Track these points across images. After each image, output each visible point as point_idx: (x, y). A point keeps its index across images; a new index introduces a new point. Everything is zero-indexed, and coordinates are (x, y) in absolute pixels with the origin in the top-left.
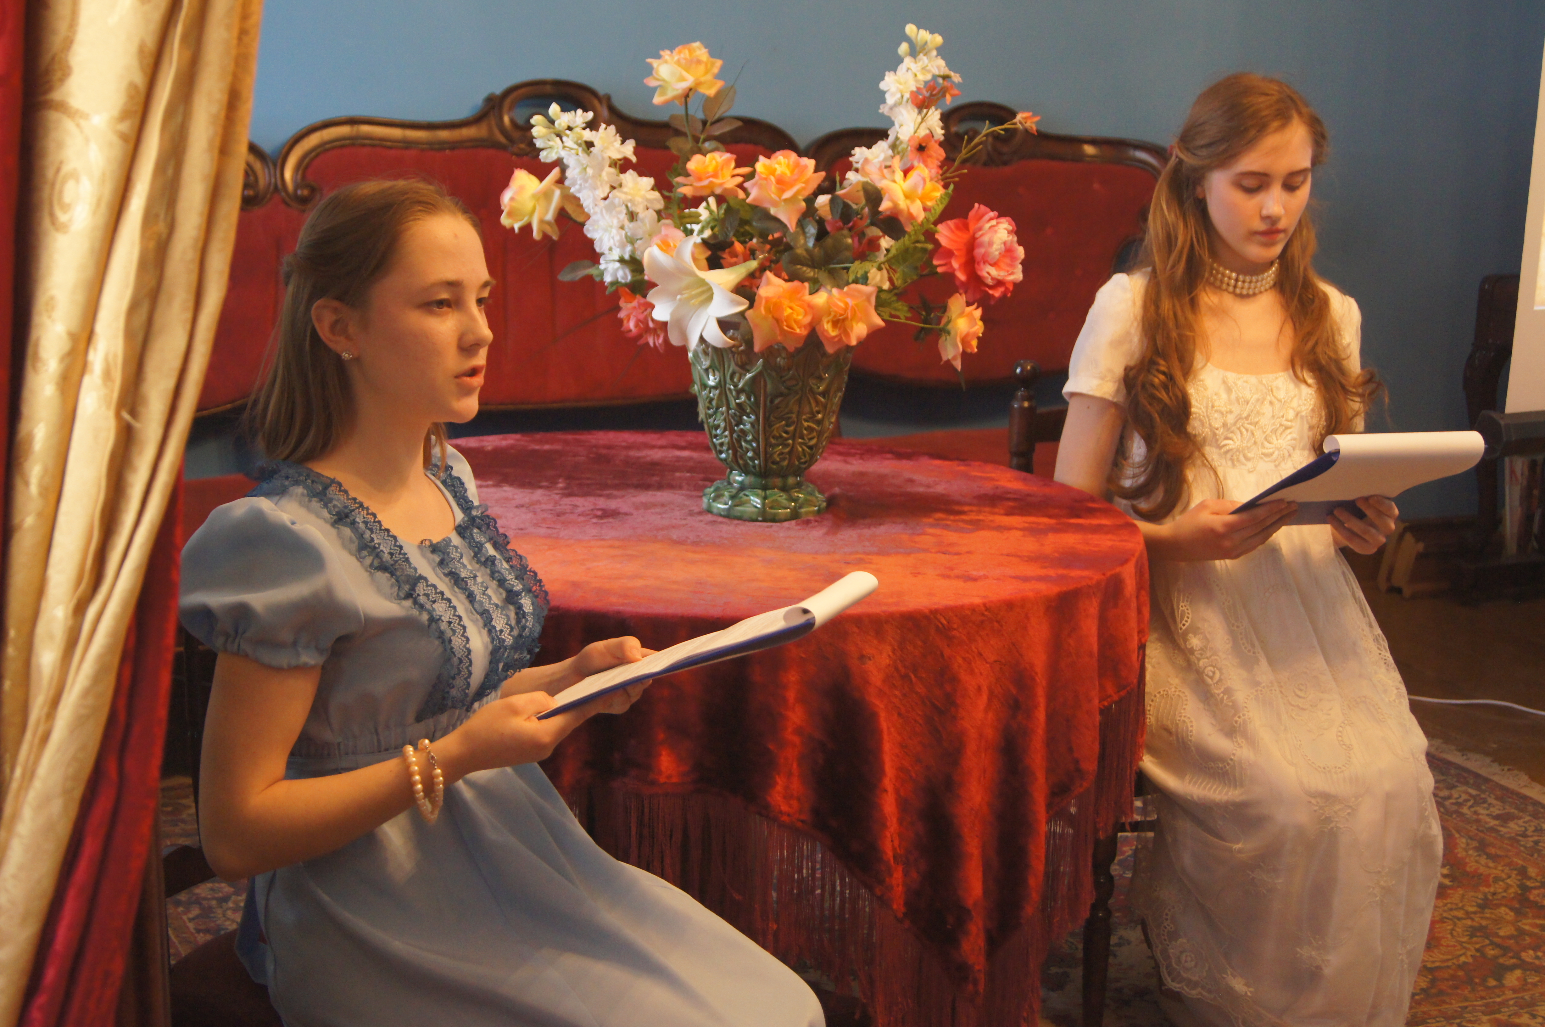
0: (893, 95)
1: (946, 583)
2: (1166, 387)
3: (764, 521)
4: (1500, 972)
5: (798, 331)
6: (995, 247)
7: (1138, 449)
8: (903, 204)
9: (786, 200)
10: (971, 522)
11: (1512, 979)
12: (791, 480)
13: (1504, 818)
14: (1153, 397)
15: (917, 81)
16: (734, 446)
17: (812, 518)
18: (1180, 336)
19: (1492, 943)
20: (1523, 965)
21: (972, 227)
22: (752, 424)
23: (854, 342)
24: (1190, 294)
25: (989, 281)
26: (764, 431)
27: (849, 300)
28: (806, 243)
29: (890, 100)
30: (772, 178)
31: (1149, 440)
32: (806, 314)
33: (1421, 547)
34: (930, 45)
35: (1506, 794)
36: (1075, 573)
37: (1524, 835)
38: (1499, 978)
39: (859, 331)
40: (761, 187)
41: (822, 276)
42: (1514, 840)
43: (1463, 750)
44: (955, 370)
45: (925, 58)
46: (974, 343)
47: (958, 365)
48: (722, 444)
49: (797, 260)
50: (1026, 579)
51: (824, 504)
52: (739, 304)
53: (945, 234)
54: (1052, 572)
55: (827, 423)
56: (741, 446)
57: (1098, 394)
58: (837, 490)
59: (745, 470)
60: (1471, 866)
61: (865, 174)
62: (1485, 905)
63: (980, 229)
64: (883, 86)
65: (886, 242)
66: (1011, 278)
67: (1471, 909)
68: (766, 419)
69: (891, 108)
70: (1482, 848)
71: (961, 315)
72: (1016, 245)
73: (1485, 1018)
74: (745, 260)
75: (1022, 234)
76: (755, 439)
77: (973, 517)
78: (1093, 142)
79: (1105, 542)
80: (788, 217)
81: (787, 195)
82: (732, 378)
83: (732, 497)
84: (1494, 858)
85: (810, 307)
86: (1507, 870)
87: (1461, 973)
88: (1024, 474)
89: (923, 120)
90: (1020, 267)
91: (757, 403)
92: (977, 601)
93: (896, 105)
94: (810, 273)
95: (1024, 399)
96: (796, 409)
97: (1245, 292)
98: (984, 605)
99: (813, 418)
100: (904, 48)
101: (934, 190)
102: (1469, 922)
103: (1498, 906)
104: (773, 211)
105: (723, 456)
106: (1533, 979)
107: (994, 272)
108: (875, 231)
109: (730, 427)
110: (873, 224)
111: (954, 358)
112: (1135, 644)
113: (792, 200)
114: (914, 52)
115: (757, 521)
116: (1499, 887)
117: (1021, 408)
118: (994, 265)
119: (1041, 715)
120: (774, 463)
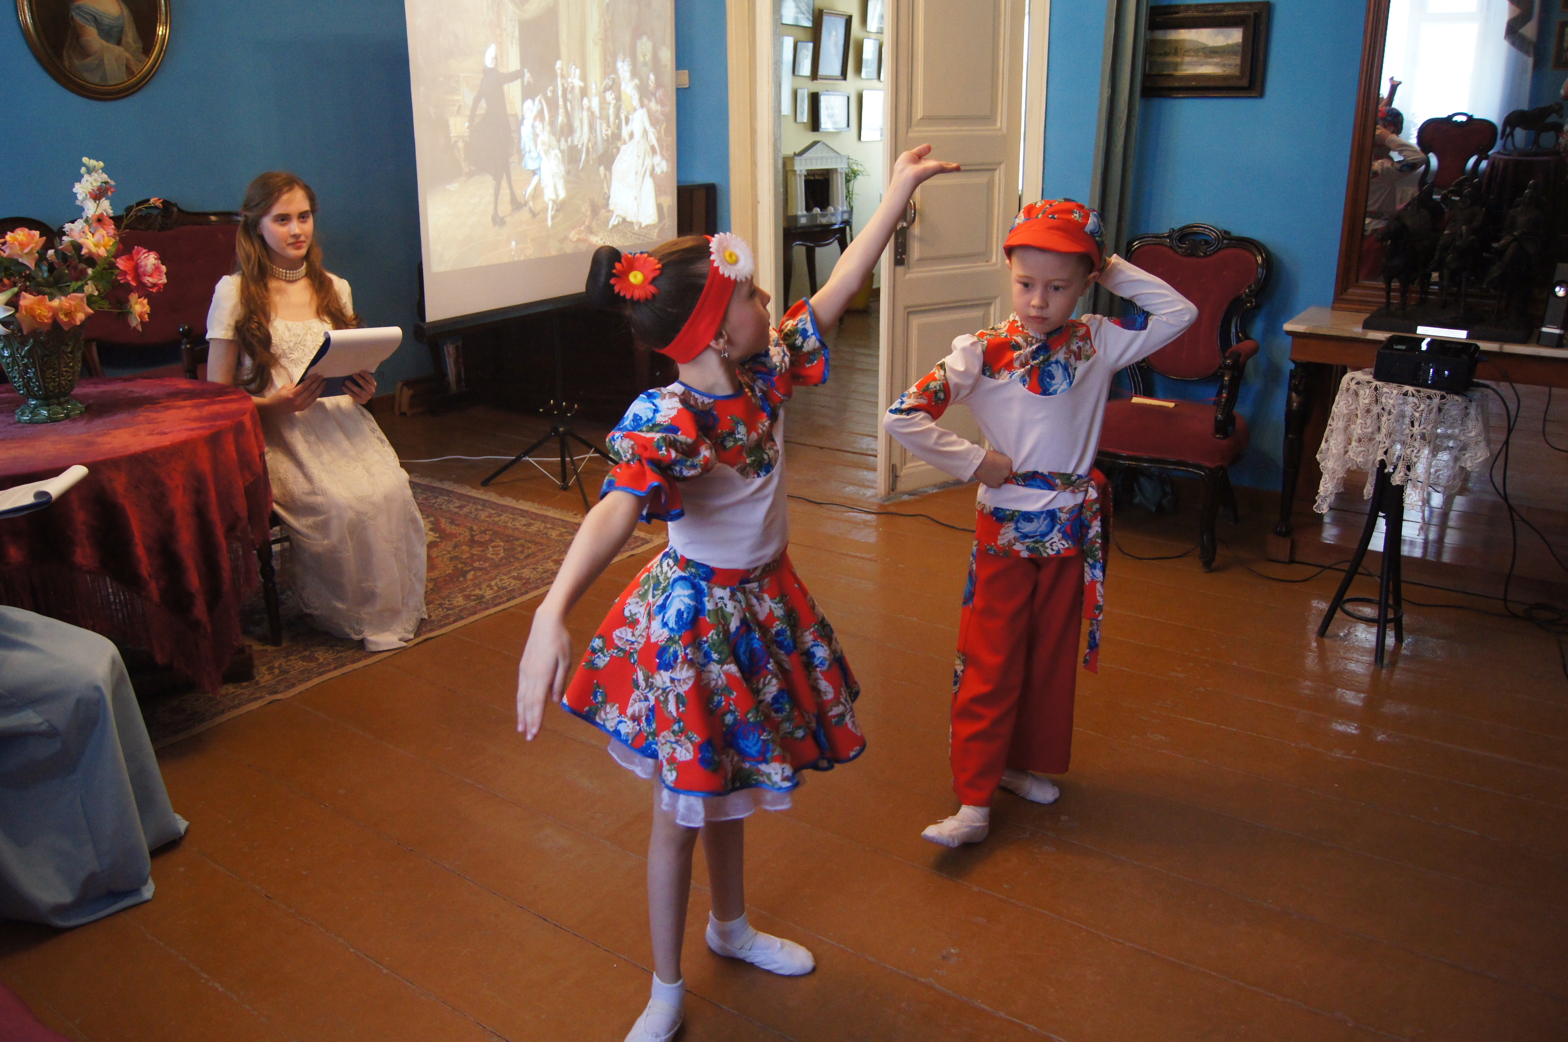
0: (81, 194)
1: (150, 437)
2: (259, 329)
3: (51, 422)
4: (464, 574)
5: (46, 321)
6: (149, 267)
7: (248, 362)
8: (94, 250)
9: (26, 254)
10: (164, 407)
11: (470, 576)
12: (62, 400)
13: (461, 507)
14: (253, 335)
15: (93, 186)
16: (26, 386)
17: (77, 417)
18: (262, 302)
19: (460, 562)
20: (475, 569)
21: (135, 258)
22: (34, 373)
23: (78, 323)
24: (263, 281)
25: (149, 284)
26: (41, 375)
27: (71, 302)
28: (43, 275)
29: (80, 197)
30: (16, 243)
31: (253, 355)
32: (49, 312)
33: (411, 392)
34: (97, 168)
35: (461, 497)
36: (218, 423)
37: (470, 513)
38: (464, 576)
39: (80, 317)
40: (11, 248)
41: (54, 291)
42: (466, 516)
43: (441, 480)
44: (139, 331)
45: (96, 175)
46: (146, 316)
47: (140, 329)
48: (19, 386)
49: (39, 285)
50: (193, 429)
51: (84, 409)
52: (9, 310)
53: (121, 263)
54: (206, 424)
55: (76, 368)
56: (30, 386)
57: (226, 338)
58: (91, 401)
59: (35, 398)
60: (448, 531)
61: (72, 237)
62: (456, 546)
63: (140, 259)
64: (74, 190)
65: (90, 271)
66: (160, 282)
67: (449, 549)
68: (41, 370)
69: (82, 202)
70: (452, 522)
71: (136, 303)
72: (161, 265)
73: (460, 595)
74: (11, 287)
75: (163, 259)
76: (37, 381)
77: (165, 404)
78: (215, 214)
79: (234, 406)
80: (30, 263)
81: (26, 251)
82: (17, 350)
83: (31, 413)
84: (458, 525)
85: (51, 308)
86: (464, 529)
87: (447, 578)
88: (193, 381)
89: (98, 205)
90: (165, 276)
91: (34, 362)
92: (168, 443)
93: (84, 199)
94: (47, 290)
95: (187, 344)
96: (56, 362)
97: (291, 279)
98: (172, 445)
99: (67, 366)
100: (83, 170)
101: (110, 241)
102: (449, 555)
103: (462, 546)
104: (20, 260)
105: (22, 392)
106: (479, 573)
107: (151, 280)
108: (82, 266)
109: (21, 376)
110: (80, 262)
111: (137, 325)
112: (256, 452)
113: (30, 253)
114: (90, 171)
115: (47, 422)
116: (461, 538)
117: (187, 348)
118: (150, 276)
119: (212, 495)
120: (51, 392)
